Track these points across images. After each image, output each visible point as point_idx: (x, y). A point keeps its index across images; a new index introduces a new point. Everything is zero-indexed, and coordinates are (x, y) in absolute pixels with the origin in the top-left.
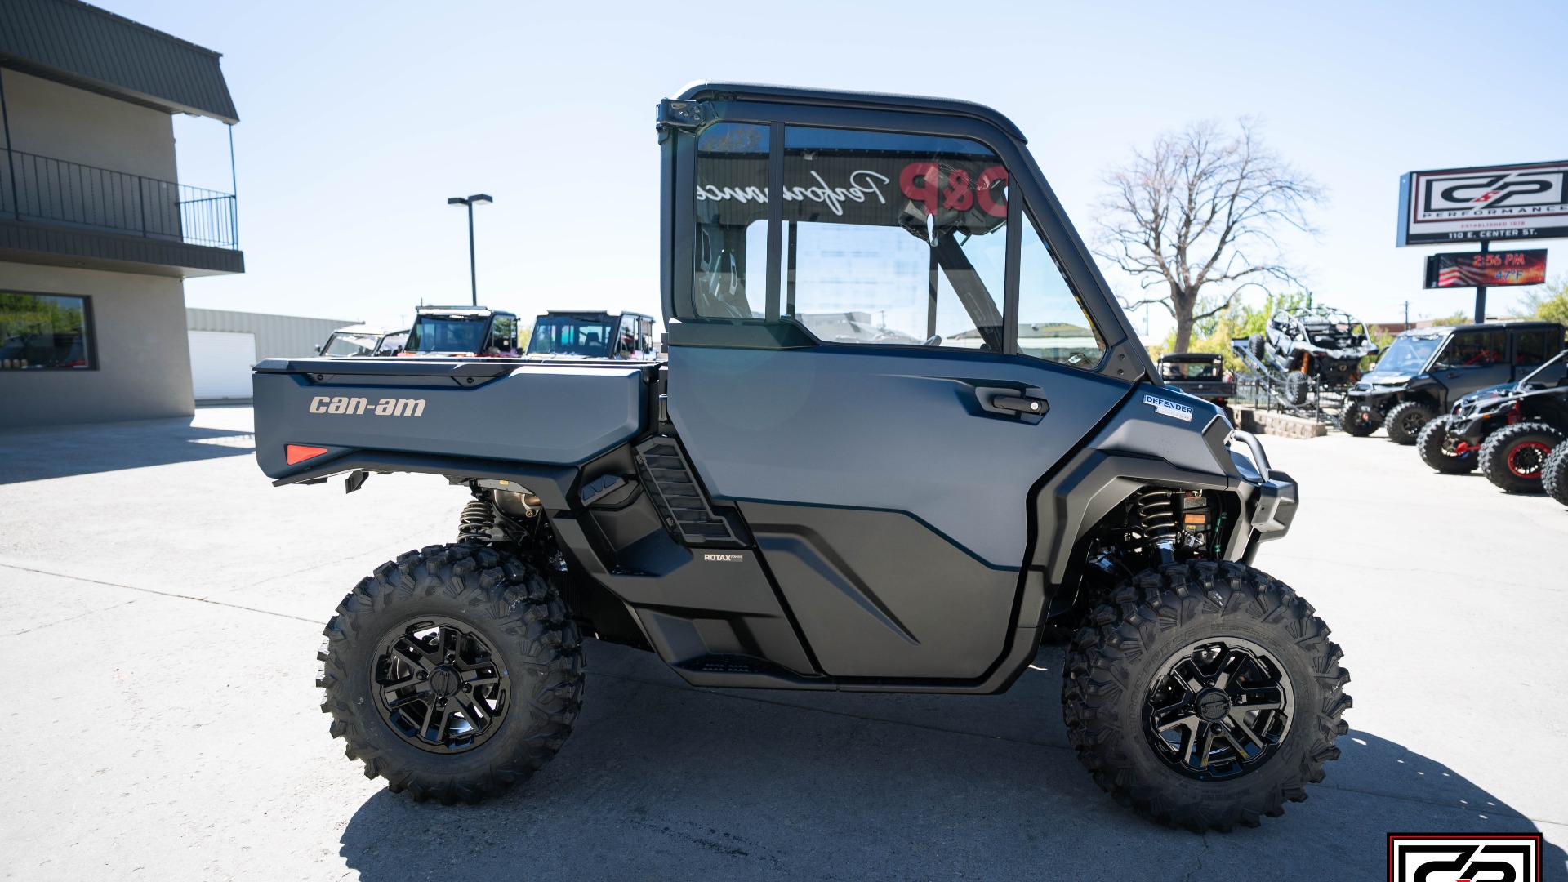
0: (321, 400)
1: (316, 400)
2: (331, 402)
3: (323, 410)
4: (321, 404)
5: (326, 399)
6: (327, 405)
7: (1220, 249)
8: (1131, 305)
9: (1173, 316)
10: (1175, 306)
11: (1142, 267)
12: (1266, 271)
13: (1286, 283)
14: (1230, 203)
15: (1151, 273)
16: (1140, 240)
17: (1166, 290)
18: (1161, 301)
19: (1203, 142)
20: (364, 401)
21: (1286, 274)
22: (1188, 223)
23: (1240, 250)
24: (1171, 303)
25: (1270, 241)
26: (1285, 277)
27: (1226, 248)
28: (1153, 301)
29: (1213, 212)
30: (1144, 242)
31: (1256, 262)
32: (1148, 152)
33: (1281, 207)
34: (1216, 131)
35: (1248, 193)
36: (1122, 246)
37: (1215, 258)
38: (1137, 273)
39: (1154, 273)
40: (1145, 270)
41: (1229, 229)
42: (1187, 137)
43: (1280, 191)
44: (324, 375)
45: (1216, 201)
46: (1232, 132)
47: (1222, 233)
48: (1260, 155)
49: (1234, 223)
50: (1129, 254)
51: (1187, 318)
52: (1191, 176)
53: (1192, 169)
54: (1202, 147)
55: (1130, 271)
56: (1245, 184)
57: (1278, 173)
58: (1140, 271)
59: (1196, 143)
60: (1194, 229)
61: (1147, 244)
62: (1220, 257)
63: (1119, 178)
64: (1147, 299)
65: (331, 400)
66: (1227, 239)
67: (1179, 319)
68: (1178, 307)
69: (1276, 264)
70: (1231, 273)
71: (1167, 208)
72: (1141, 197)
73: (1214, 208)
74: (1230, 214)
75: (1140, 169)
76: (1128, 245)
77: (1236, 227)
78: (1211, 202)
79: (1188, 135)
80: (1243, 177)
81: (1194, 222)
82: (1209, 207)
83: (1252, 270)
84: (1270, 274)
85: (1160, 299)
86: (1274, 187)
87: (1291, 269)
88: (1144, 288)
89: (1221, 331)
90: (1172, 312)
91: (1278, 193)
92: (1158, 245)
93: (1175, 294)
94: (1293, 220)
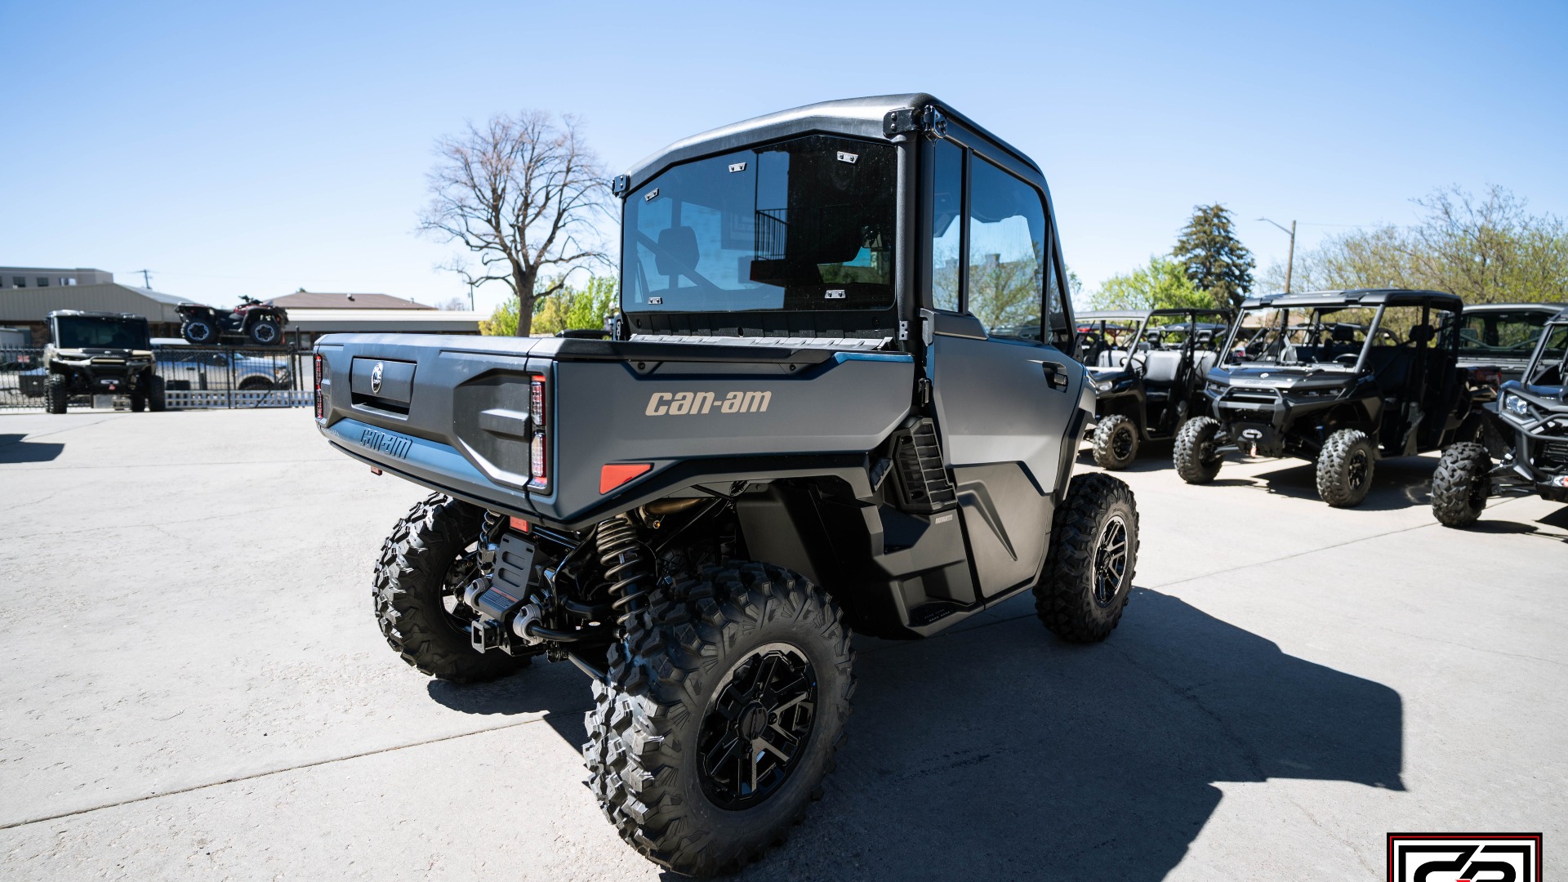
0: (662, 397)
1: (655, 397)
2: (673, 400)
3: (663, 410)
4: (661, 402)
5: (668, 396)
6: (668, 403)
7: (554, 233)
8: (474, 280)
9: (516, 293)
10: (517, 283)
11: (483, 244)
12: (592, 256)
13: (608, 267)
14: (560, 193)
15: (490, 250)
16: (482, 217)
17: (507, 268)
18: (503, 278)
19: (536, 130)
20: (711, 396)
21: (608, 260)
22: (526, 205)
23: (572, 235)
24: (512, 280)
25: (593, 231)
26: (608, 263)
27: (558, 233)
28: (496, 278)
29: (547, 199)
30: (486, 219)
31: (586, 248)
32: (484, 131)
33: (600, 201)
34: (547, 123)
35: (576, 185)
36: (462, 221)
37: (550, 240)
38: (478, 249)
39: (493, 250)
40: (486, 247)
41: (560, 215)
42: (521, 123)
43: (598, 186)
44: (646, 363)
45: (550, 188)
46: (560, 128)
47: (554, 218)
48: (581, 152)
49: (564, 210)
50: (470, 230)
51: (529, 296)
52: (527, 160)
53: (527, 156)
54: (536, 136)
55: (472, 246)
56: (571, 176)
57: (598, 172)
58: (481, 248)
59: (530, 130)
60: (531, 211)
61: (489, 221)
62: (554, 240)
63: (458, 151)
64: (490, 275)
65: (674, 397)
66: (559, 225)
67: (520, 296)
68: (520, 284)
69: (599, 250)
70: (566, 256)
71: (504, 190)
72: (480, 173)
73: (548, 194)
74: (560, 202)
75: (478, 147)
76: (469, 219)
77: (566, 214)
78: (545, 189)
79: (523, 122)
80: (569, 170)
81: (533, 205)
82: (542, 194)
83: (583, 255)
84: (596, 260)
85: (502, 276)
86: (593, 183)
87: (612, 257)
88: (486, 264)
89: (549, 308)
90: (514, 289)
91: (597, 188)
92: (498, 223)
93: (517, 272)
94: (611, 214)
